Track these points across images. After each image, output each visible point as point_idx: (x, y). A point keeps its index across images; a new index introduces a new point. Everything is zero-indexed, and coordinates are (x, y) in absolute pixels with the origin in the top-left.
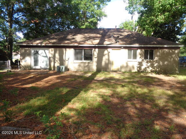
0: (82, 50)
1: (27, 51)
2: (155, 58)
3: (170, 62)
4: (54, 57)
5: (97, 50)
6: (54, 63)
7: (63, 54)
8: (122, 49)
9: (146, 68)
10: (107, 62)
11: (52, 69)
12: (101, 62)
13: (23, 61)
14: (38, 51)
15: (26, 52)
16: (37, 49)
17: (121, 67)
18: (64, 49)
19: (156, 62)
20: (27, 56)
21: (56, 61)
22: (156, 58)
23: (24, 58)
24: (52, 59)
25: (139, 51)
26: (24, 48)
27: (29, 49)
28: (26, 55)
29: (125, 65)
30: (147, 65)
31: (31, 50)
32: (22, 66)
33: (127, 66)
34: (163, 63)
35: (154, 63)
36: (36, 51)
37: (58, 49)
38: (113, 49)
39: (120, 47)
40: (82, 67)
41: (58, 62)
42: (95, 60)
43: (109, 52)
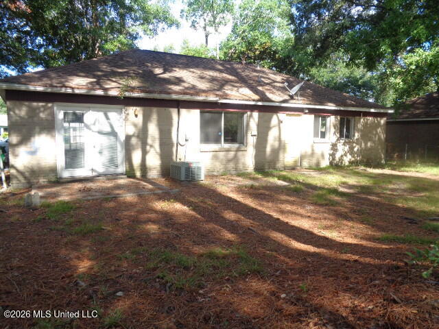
0: (222, 113)
1: (42, 115)
2: (354, 136)
3: (374, 142)
4: (143, 134)
5: (256, 114)
6: (145, 153)
7: (171, 124)
8: (306, 113)
9: (342, 156)
10: (276, 144)
11: (138, 174)
12: (265, 147)
13: (22, 150)
14: (83, 114)
15: (35, 119)
16: (77, 108)
17: (302, 157)
18: (174, 112)
19: (358, 142)
20: (40, 133)
21: (148, 148)
22: (357, 135)
23: (25, 140)
24: (134, 141)
25: (332, 120)
26: (27, 103)
27: (50, 105)
28: (37, 129)
29: (309, 152)
30: (343, 150)
31: (55, 108)
32: (18, 171)
33: (313, 154)
34: (366, 144)
35: (354, 145)
36: (74, 114)
37: (155, 110)
38: (287, 115)
39: (301, 110)
40: (221, 162)
41: (155, 150)
42: (251, 140)
43: (282, 122)
